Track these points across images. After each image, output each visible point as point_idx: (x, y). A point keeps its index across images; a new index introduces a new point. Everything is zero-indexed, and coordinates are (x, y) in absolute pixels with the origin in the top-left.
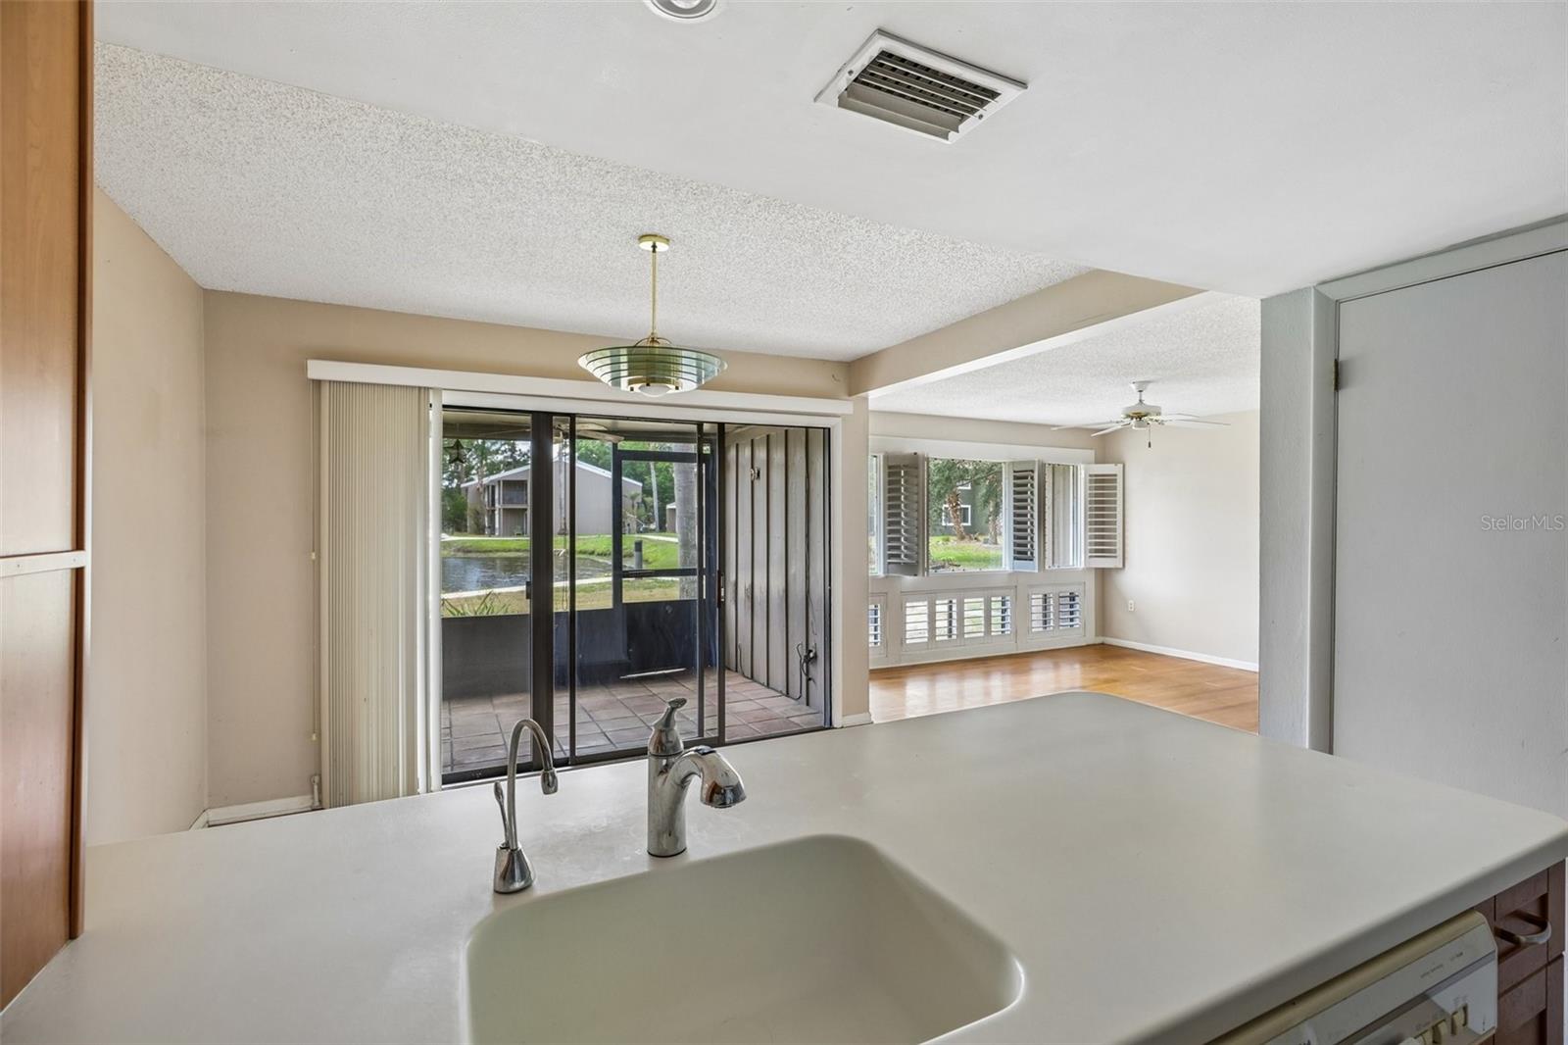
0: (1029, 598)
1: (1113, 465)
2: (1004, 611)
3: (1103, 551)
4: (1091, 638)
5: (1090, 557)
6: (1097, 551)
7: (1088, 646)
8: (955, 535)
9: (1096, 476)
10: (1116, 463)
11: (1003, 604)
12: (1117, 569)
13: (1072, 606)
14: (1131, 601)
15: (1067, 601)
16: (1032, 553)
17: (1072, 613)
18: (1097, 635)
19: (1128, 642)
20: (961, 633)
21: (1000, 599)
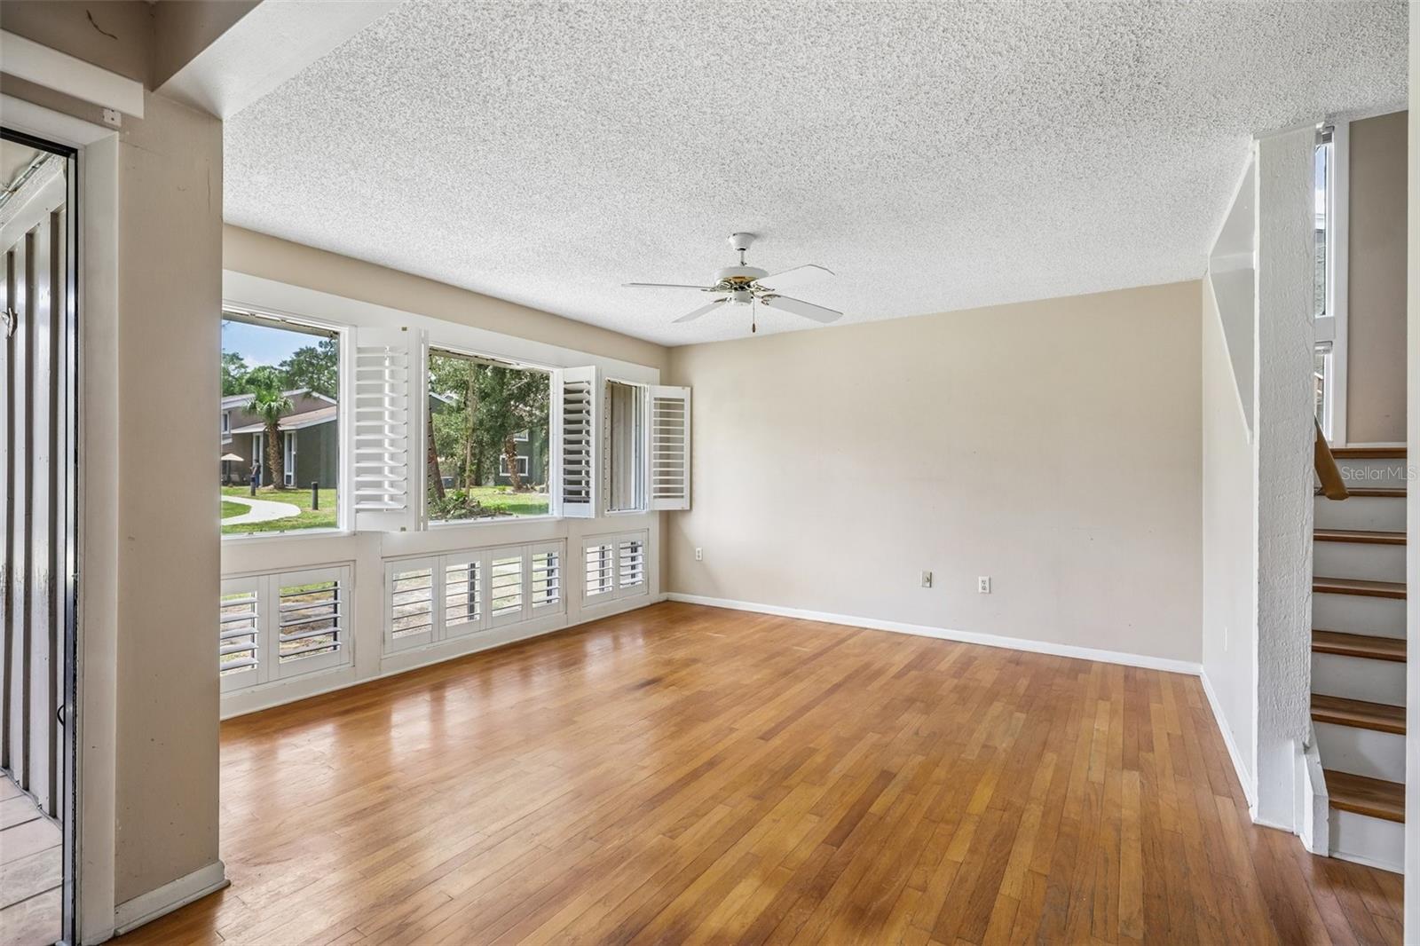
0: (583, 553)
1: (681, 388)
2: (550, 572)
3: (667, 490)
4: (656, 596)
5: (655, 497)
6: (662, 490)
7: (652, 605)
8: (512, 485)
9: (661, 399)
10: (684, 385)
11: (550, 563)
12: (683, 512)
13: (633, 559)
14: (698, 549)
15: (628, 553)
16: (587, 493)
17: (633, 567)
18: (660, 592)
19: (695, 597)
20: (488, 609)
21: (546, 556)
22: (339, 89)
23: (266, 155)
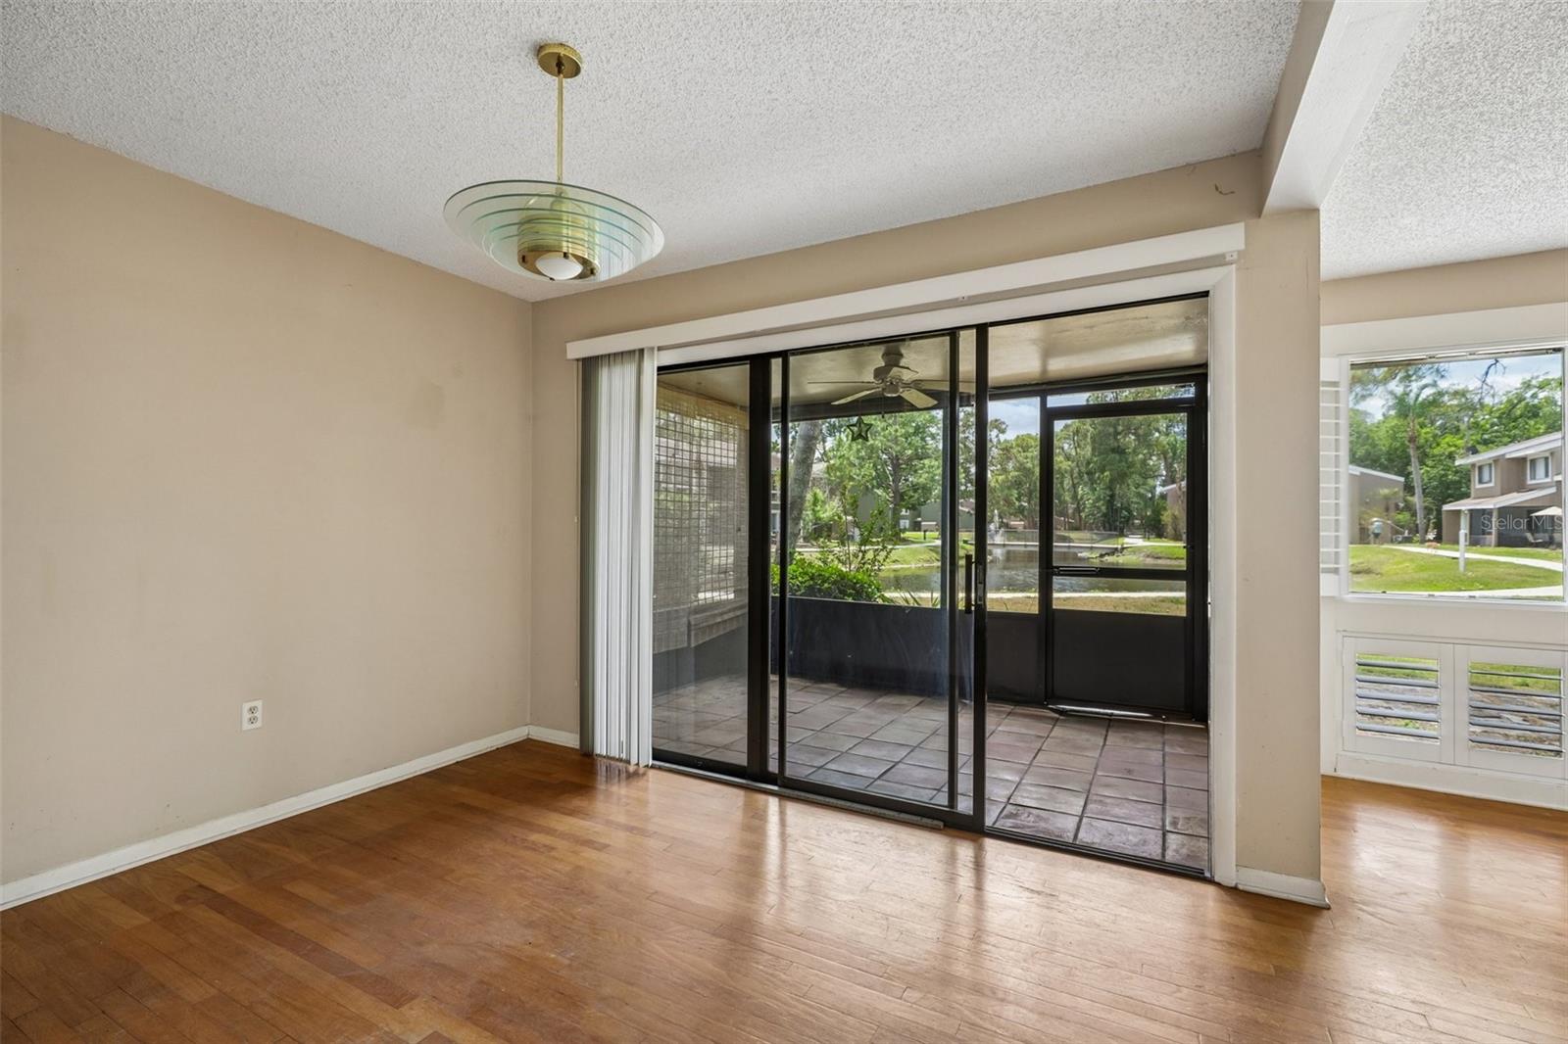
22: (1440, 108)
23: (1400, 199)
